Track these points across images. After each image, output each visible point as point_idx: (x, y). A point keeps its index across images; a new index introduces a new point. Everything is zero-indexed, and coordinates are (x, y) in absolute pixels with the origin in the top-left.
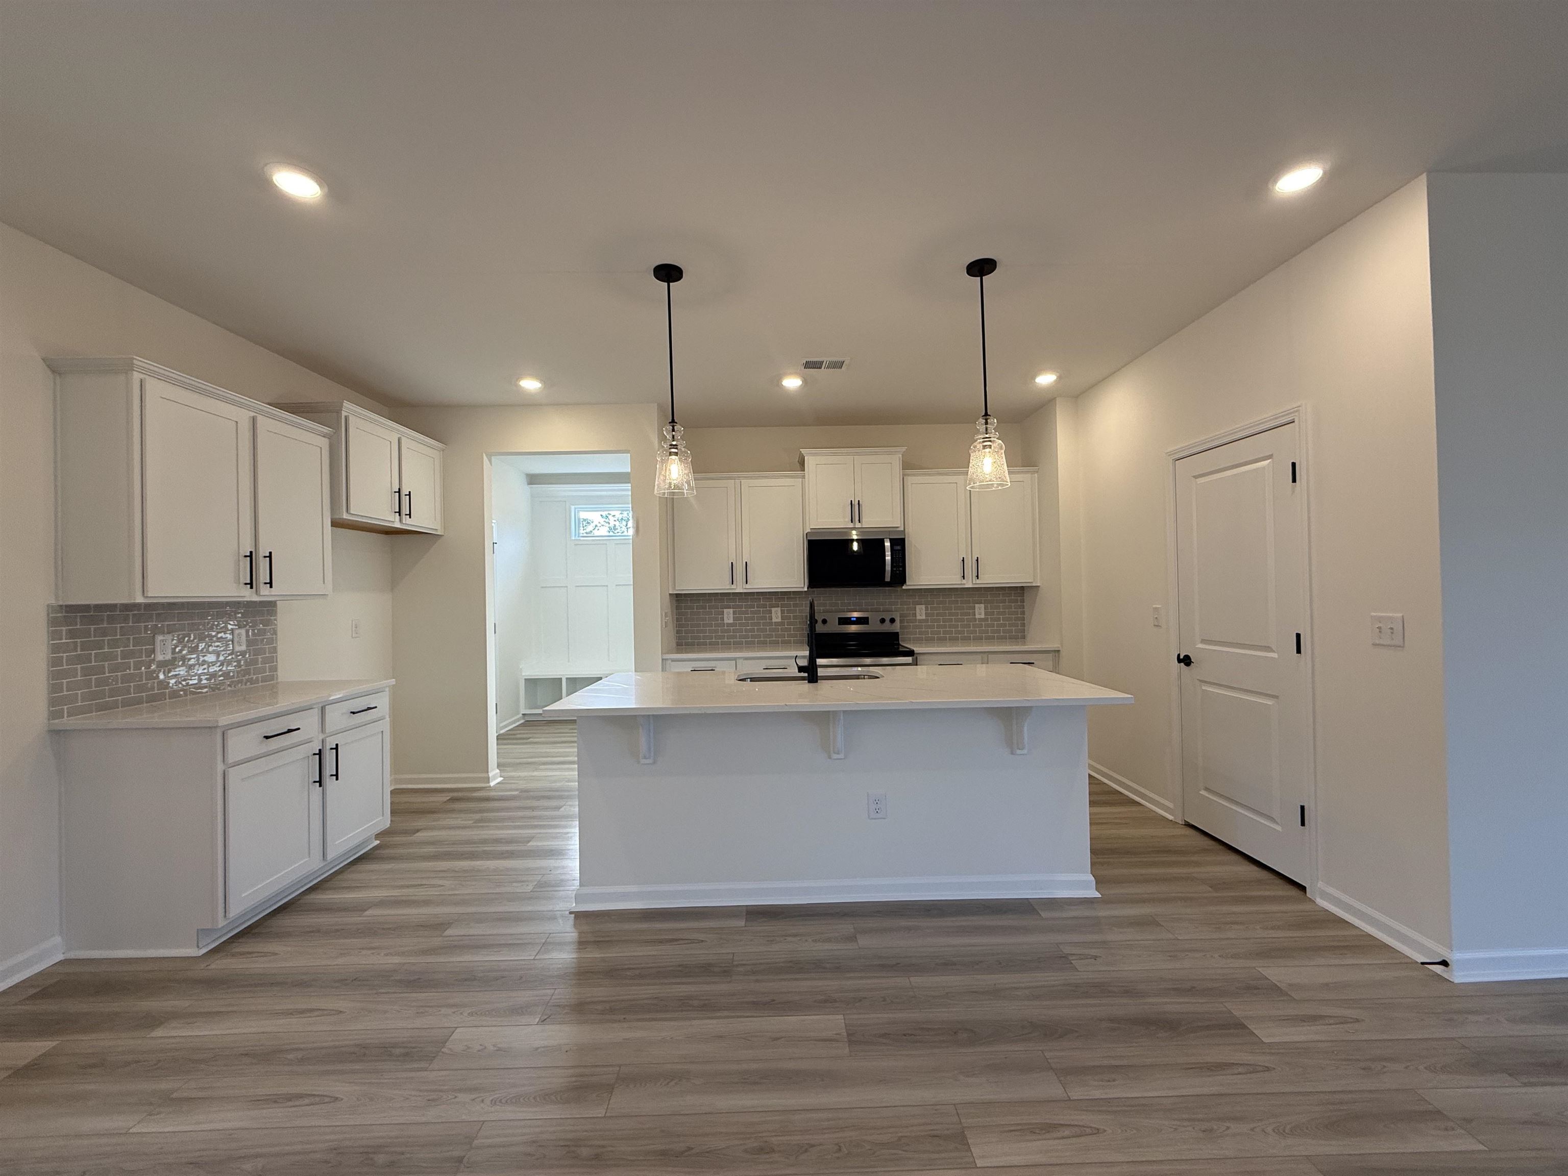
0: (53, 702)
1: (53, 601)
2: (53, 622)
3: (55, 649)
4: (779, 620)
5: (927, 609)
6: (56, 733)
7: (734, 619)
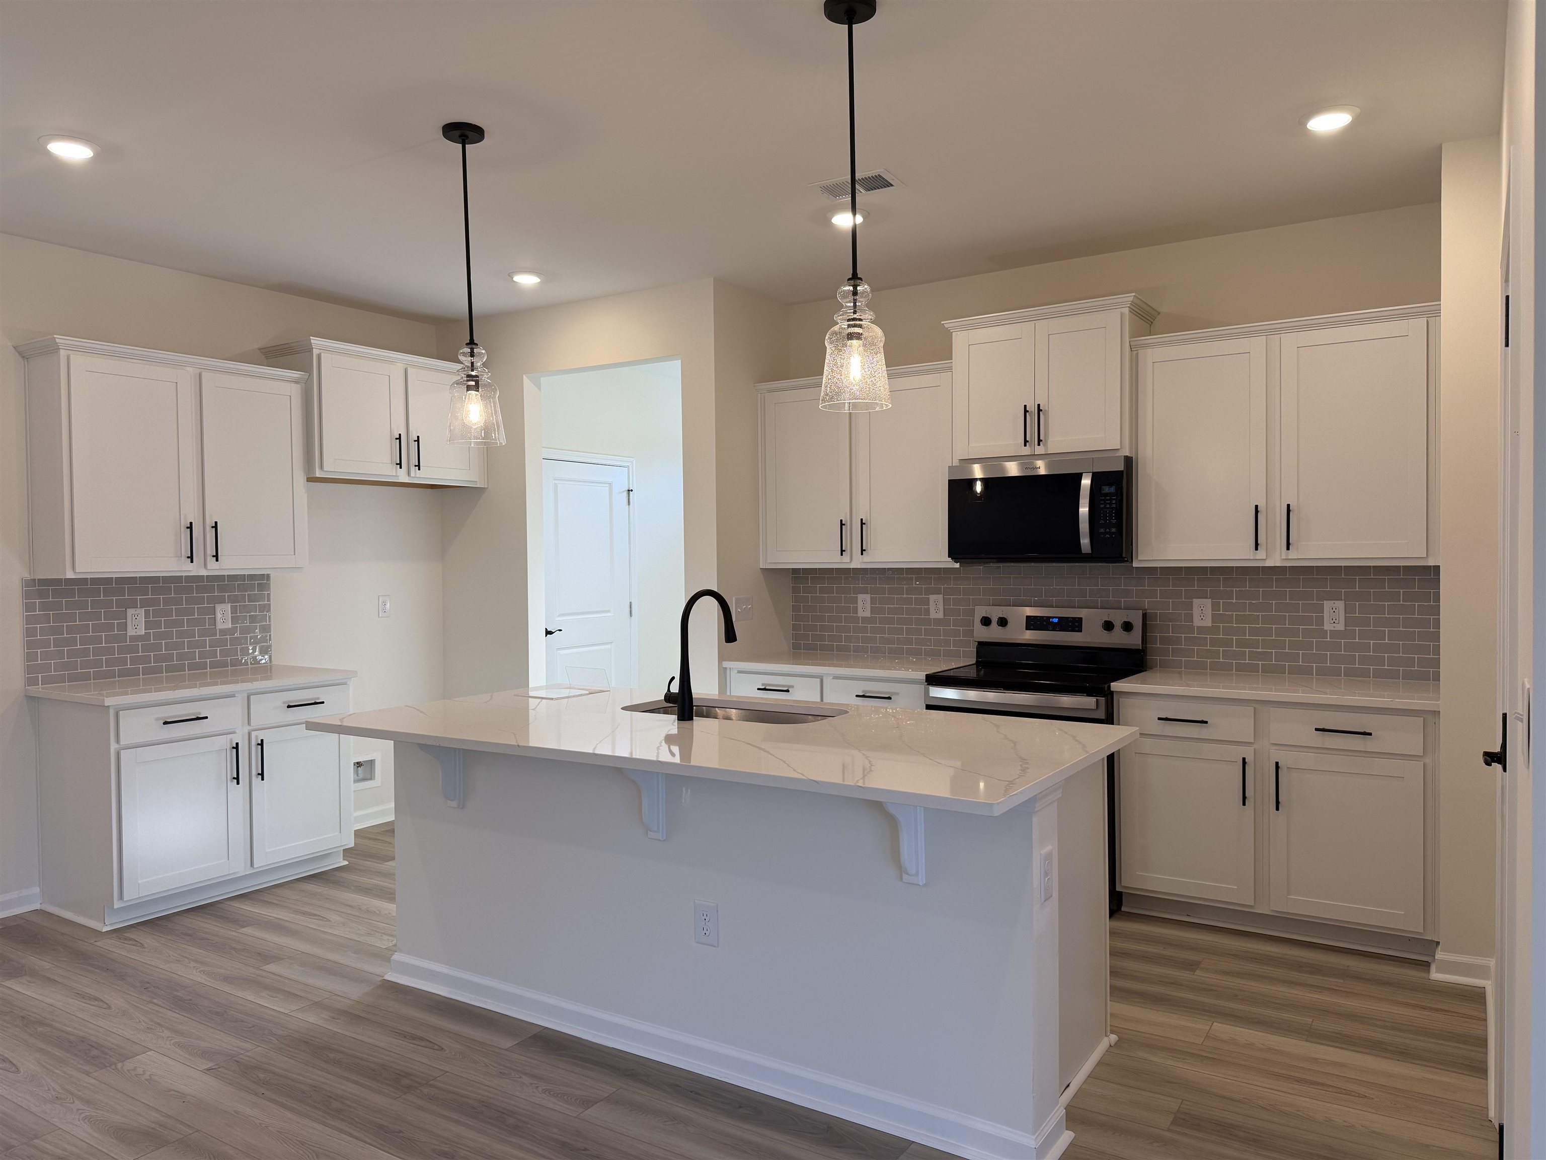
0: (29, 670)
1: (27, 576)
2: (27, 595)
3: (29, 620)
4: (940, 615)
5: (1215, 607)
6: (31, 699)
7: (873, 610)
